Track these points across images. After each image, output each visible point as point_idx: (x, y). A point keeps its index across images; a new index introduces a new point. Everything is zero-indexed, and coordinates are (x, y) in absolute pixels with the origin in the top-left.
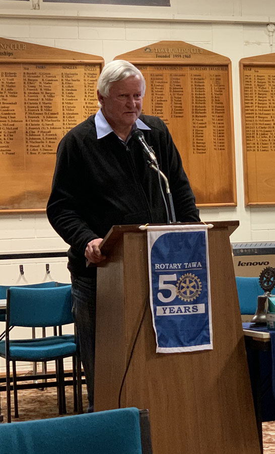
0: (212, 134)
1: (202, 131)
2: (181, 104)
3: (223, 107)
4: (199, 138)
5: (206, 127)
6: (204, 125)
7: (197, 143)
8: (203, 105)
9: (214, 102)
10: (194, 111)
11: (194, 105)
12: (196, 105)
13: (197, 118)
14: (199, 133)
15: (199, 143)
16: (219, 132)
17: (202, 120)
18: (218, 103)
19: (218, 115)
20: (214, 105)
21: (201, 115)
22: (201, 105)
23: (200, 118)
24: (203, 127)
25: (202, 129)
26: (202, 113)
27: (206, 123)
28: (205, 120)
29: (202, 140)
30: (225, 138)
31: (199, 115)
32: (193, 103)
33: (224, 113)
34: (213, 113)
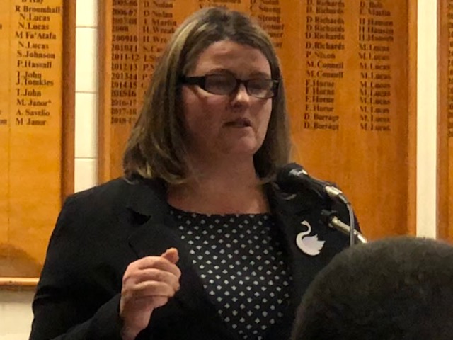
4: (322, 105)
5: (341, 75)
6: (336, 71)
7: (316, 117)
8: (336, 16)
9: (366, 10)
12: (319, 15)
13: (319, 51)
14: (323, 92)
15: (321, 118)
17: (333, 56)
18: (378, 14)
20: (367, 17)
22: (330, 16)
24: (333, 75)
25: (330, 80)
26: (332, 38)
27: (341, 66)
28: (341, 56)
29: (331, 109)
31: (324, 42)
33: (392, 39)
34: (362, 38)
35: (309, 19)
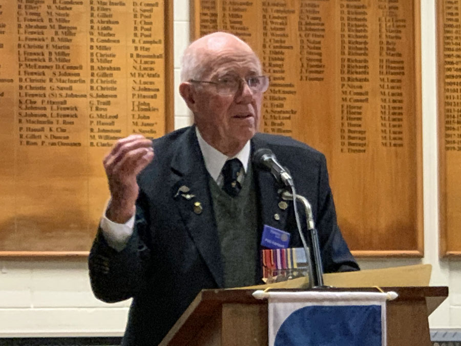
0: (379, 115)
1: (360, 108)
2: (320, 54)
3: (402, 62)
4: (354, 122)
5: (367, 100)
6: (363, 97)
7: (350, 131)
8: (362, 58)
9: (384, 53)
10: (346, 69)
11: (346, 57)
12: (350, 57)
13: (350, 83)
14: (354, 113)
15: (354, 132)
16: (392, 111)
17: (361, 87)
18: (393, 55)
19: (391, 77)
20: (385, 58)
21: (359, 76)
22: (358, 58)
23: (357, 84)
24: (361, 101)
25: (359, 104)
26: (360, 73)
27: (367, 93)
28: (367, 87)
29: (360, 126)
30: (405, 123)
31: (355, 76)
32: (343, 53)
33: (403, 74)
34: (381, 73)
35: (343, 60)
